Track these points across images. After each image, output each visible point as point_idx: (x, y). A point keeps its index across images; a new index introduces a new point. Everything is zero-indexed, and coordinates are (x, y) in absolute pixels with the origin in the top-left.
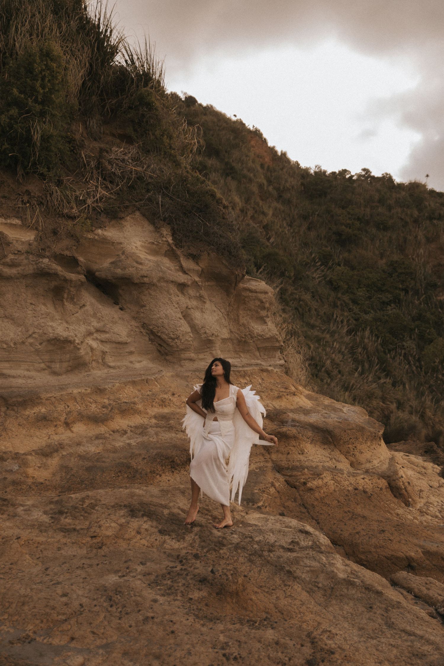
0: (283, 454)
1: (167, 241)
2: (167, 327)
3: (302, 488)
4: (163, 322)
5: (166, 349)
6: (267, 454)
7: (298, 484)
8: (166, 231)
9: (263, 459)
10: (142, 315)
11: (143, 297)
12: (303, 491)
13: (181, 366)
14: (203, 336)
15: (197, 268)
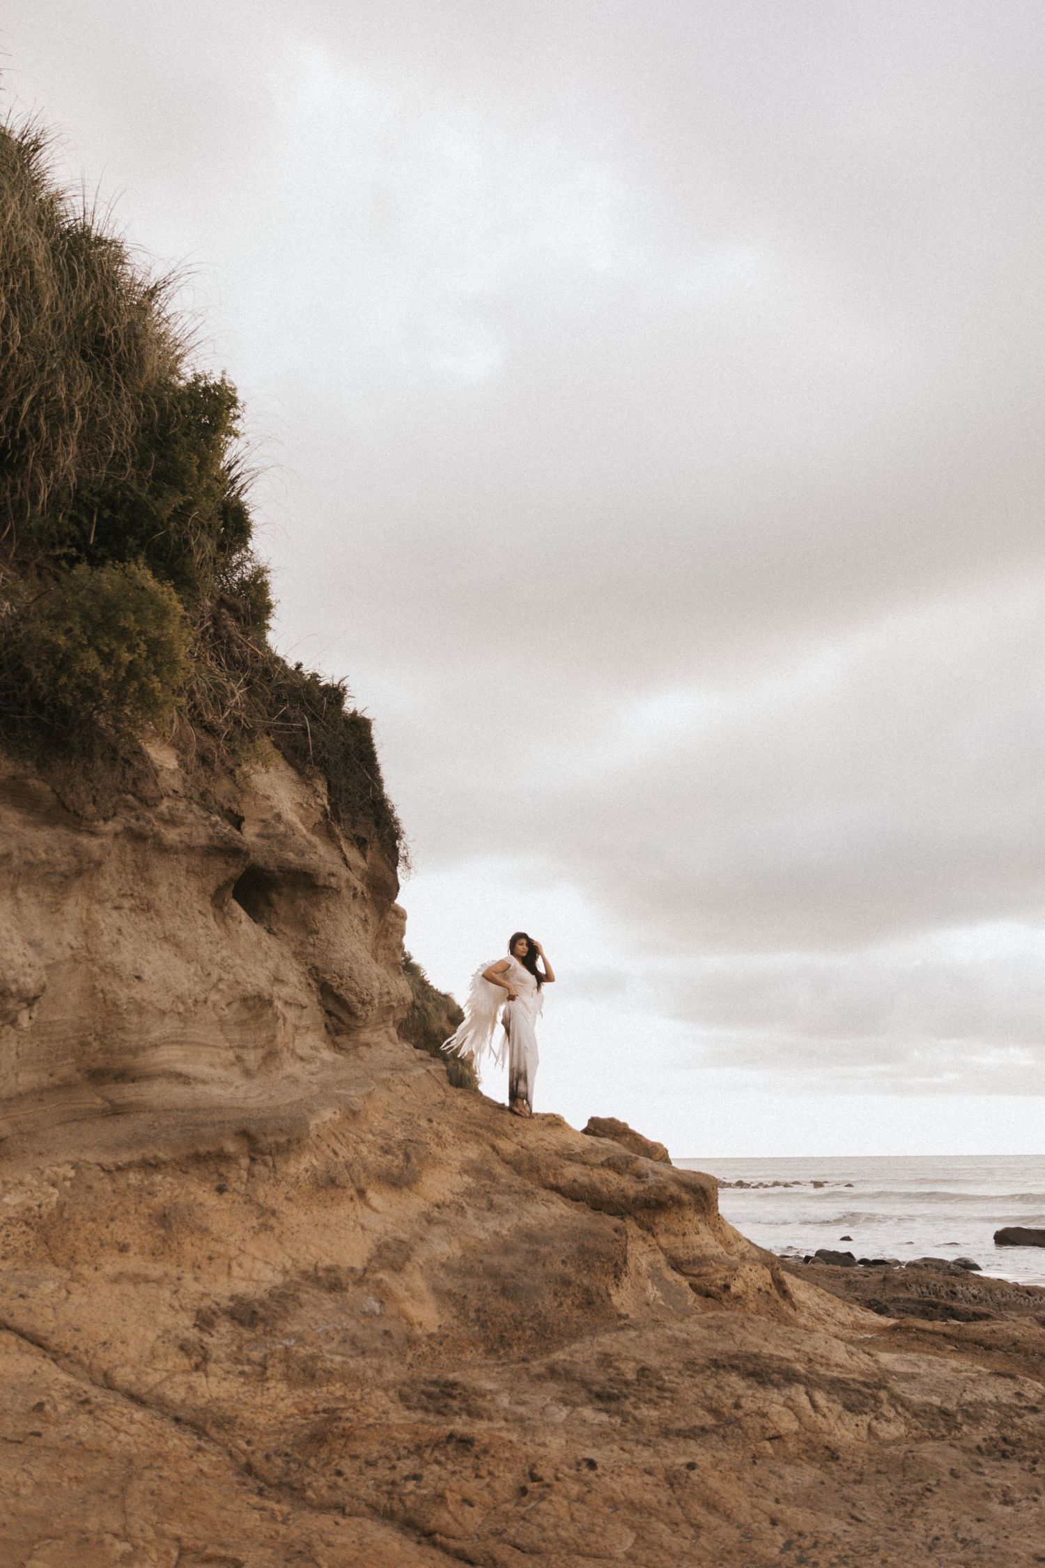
0: (676, 1235)
1: (323, 806)
2: (358, 979)
3: (724, 1296)
4: (351, 969)
5: (343, 1023)
6: (650, 1237)
7: (714, 1288)
8: (321, 787)
9: (646, 1248)
10: (310, 949)
11: (317, 914)
12: (727, 1301)
13: (360, 1058)
14: (386, 998)
15: (363, 864)
